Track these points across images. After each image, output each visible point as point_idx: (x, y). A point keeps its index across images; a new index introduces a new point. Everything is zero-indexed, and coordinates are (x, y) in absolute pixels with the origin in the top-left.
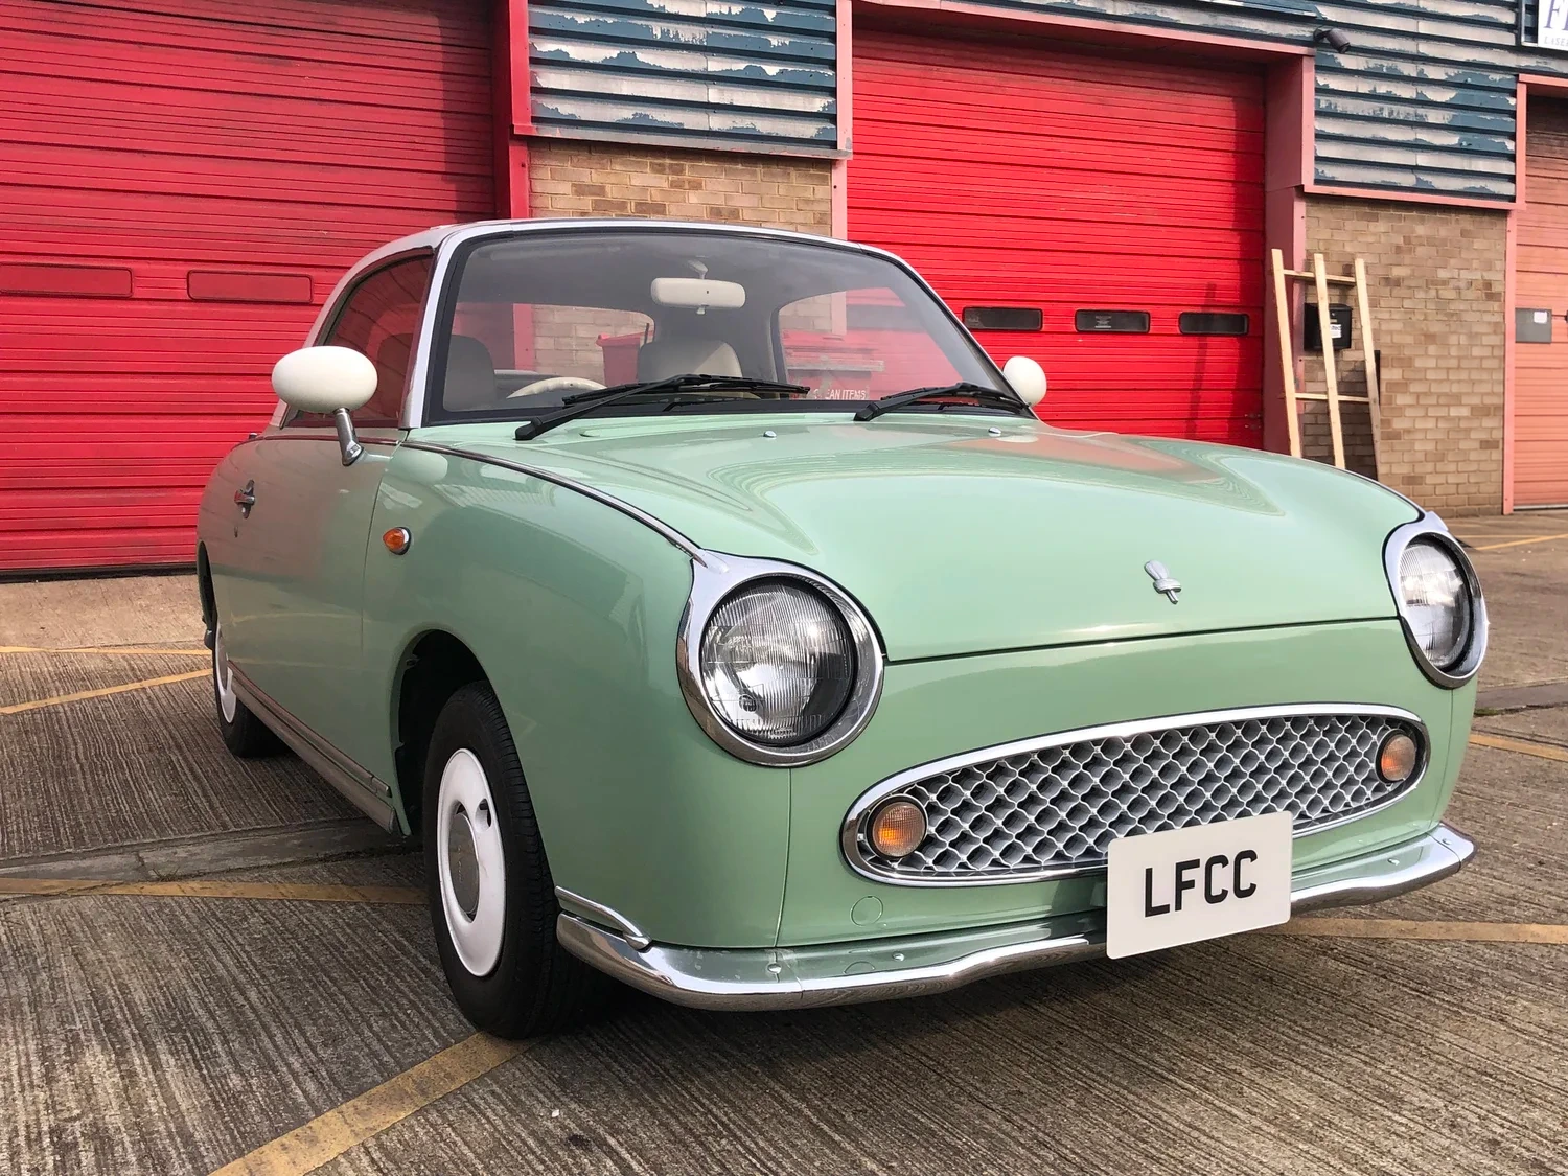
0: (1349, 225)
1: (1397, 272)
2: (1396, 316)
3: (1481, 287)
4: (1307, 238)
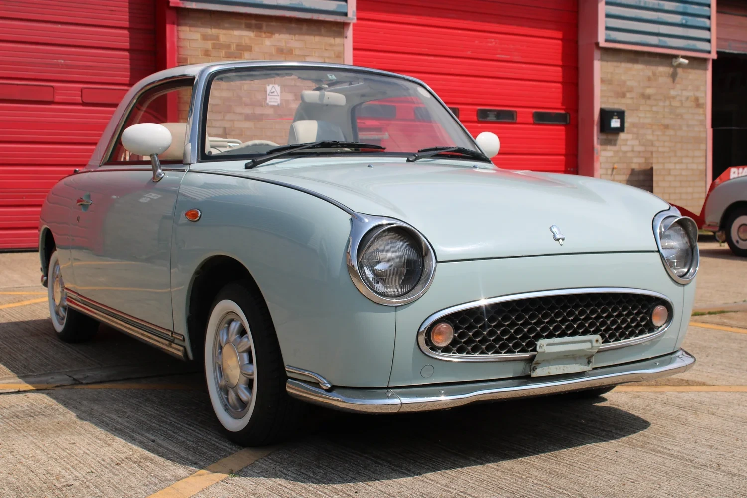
0: (623, 65)
1: (649, 91)
2: (648, 115)
3: (693, 100)
4: (601, 72)
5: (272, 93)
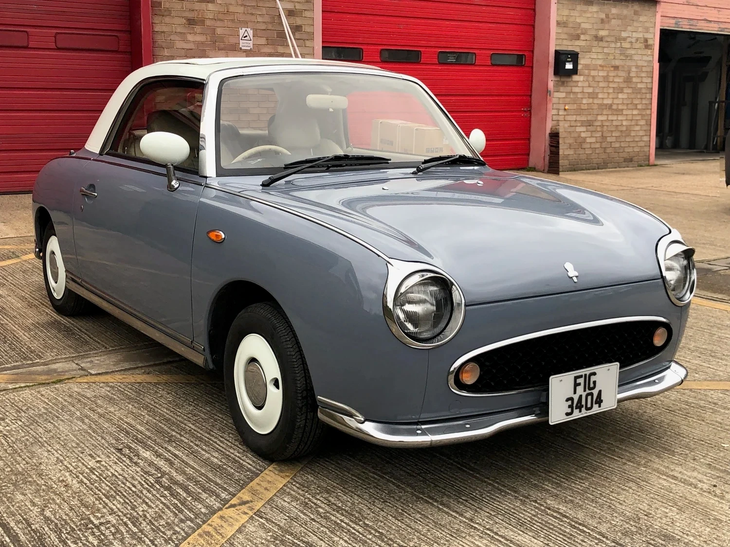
0: (579, 7)
1: (602, 33)
2: (600, 57)
3: (642, 42)
4: (557, 14)
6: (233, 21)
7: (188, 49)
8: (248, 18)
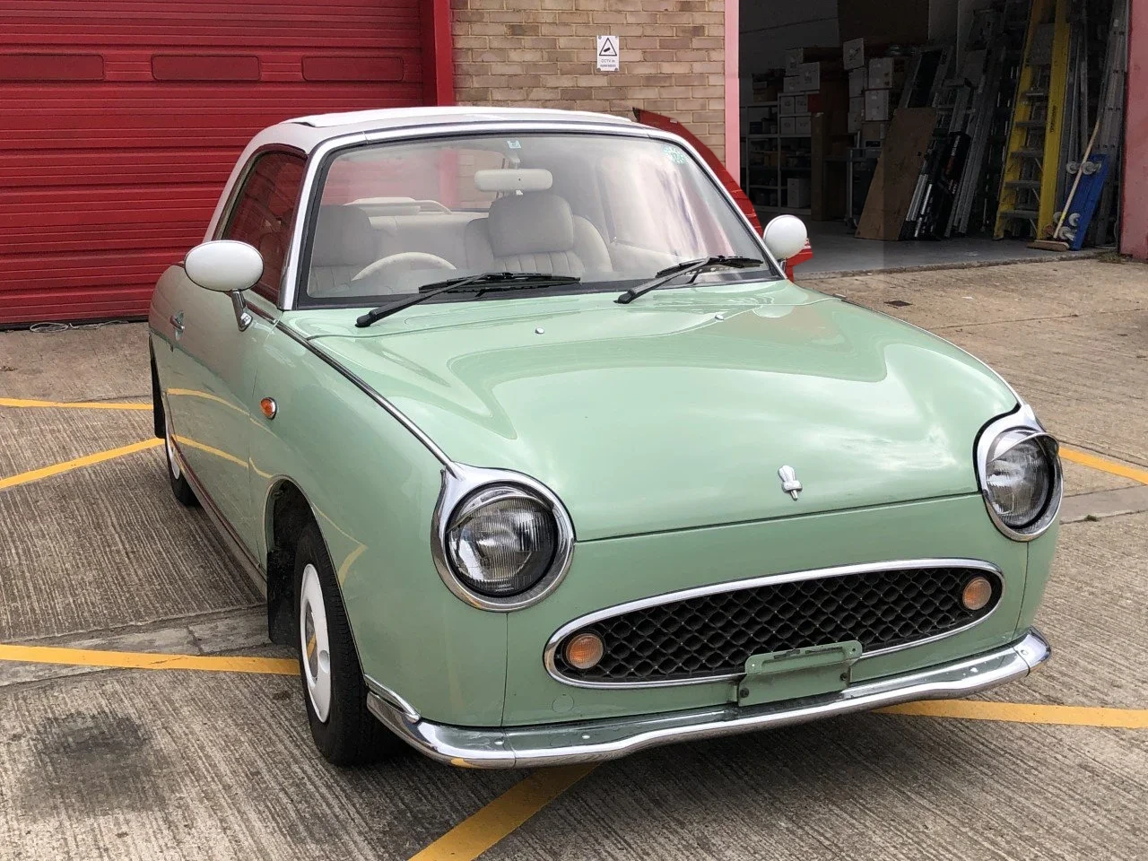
5: (605, 51)
6: (586, 24)
7: (511, 76)
8: (612, 18)
